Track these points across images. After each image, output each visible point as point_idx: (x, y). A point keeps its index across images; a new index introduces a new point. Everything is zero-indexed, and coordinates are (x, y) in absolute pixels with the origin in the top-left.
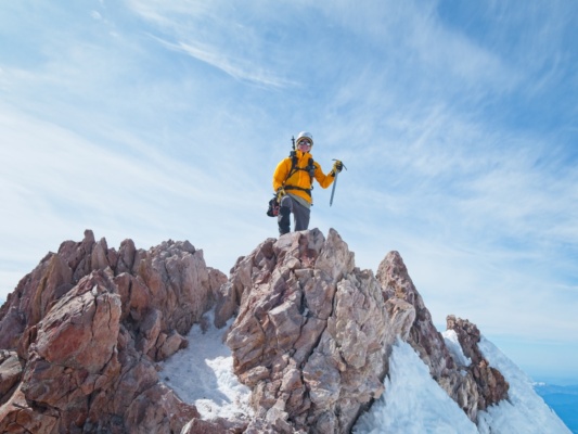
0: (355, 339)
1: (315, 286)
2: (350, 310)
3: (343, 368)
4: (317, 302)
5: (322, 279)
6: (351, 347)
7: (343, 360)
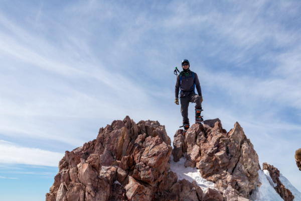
0: (253, 165)
1: (232, 145)
2: (249, 154)
3: (249, 175)
4: (234, 151)
5: (235, 142)
6: (251, 168)
7: (249, 172)
